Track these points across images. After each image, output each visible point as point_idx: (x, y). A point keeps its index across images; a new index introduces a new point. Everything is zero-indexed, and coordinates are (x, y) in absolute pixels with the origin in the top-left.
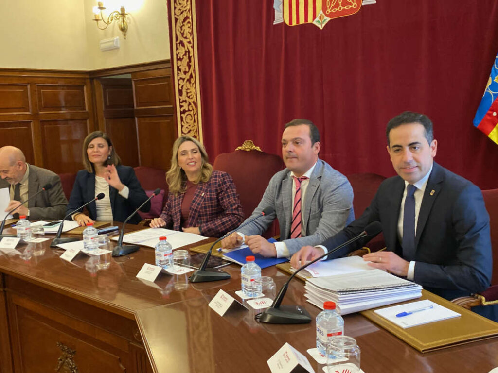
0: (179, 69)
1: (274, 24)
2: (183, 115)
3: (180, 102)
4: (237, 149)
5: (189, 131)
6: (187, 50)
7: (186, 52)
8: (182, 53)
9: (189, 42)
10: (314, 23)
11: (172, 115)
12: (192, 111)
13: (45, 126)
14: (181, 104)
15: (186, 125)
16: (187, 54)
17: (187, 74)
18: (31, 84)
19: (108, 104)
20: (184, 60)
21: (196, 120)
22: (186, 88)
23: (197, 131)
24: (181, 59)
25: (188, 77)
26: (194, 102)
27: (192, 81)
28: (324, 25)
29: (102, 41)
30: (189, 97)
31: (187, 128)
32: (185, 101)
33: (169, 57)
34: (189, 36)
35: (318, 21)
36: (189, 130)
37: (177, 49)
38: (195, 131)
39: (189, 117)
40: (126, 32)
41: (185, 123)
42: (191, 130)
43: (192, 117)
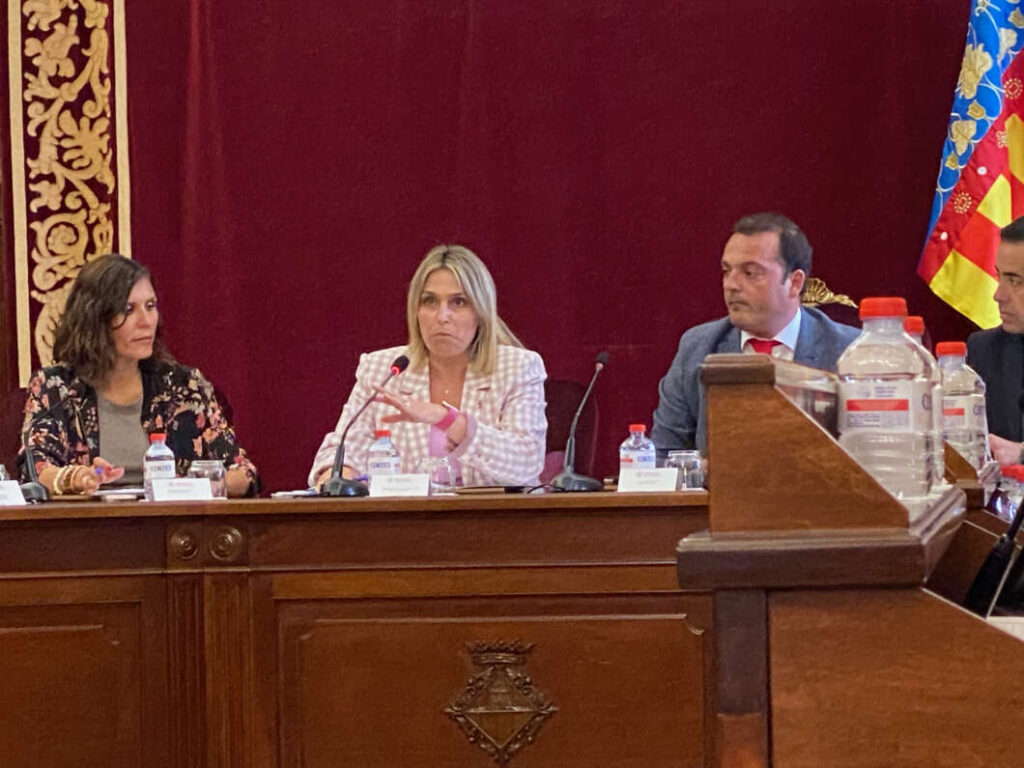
0: (28, 65)
2: (35, 225)
3: (28, 181)
5: (60, 285)
6: (74, 7)
7: (64, 18)
8: (49, 14)
12: (83, 213)
14: (33, 188)
15: (44, 262)
16: (74, 19)
17: (65, 86)
20: (52, 38)
22: (59, 134)
25: (72, 99)
26: (93, 184)
27: (88, 108)
30: (68, 165)
31: (50, 270)
32: (51, 178)
36: (59, 277)
41: (45, 253)
42: (66, 280)
43: (76, 233)
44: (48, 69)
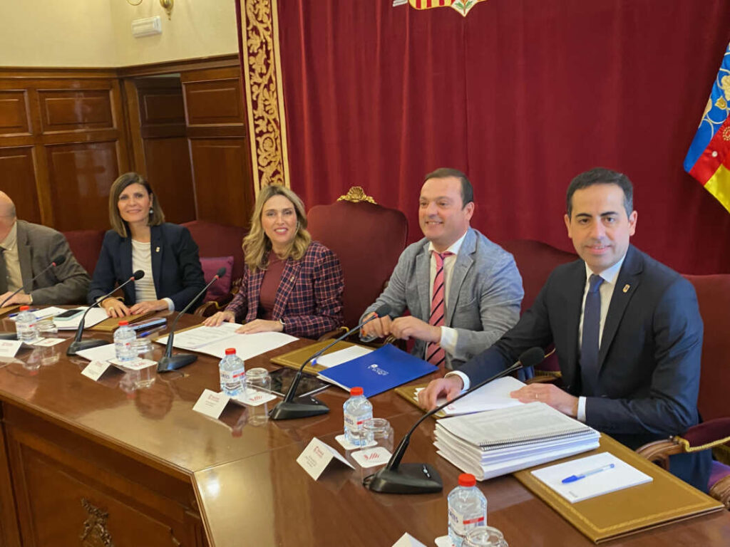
0: (252, 70)
1: (394, 5)
2: (259, 139)
3: (255, 120)
4: (340, 199)
5: (269, 164)
6: (264, 41)
7: (261, 47)
8: (256, 45)
9: (267, 29)
10: (454, 6)
11: (243, 138)
12: (273, 134)
13: (54, 153)
14: (257, 123)
15: (263, 155)
16: (264, 46)
17: (264, 77)
18: (29, 89)
19: (147, 117)
20: (259, 55)
21: (279, 148)
22: (264, 99)
23: (281, 163)
24: (254, 55)
25: (266, 83)
26: (275, 120)
27: (272, 87)
28: (467, 11)
29: (135, 23)
30: (267, 112)
31: (265, 158)
32: (262, 118)
33: (237, 51)
34: (265, 19)
35: (459, 5)
36: (269, 161)
37: (248, 38)
38: (277, 162)
39: (268, 142)
40: (171, 8)
41: (263, 151)
42: (271, 162)
43: (272, 142)
44: (258, 71)
